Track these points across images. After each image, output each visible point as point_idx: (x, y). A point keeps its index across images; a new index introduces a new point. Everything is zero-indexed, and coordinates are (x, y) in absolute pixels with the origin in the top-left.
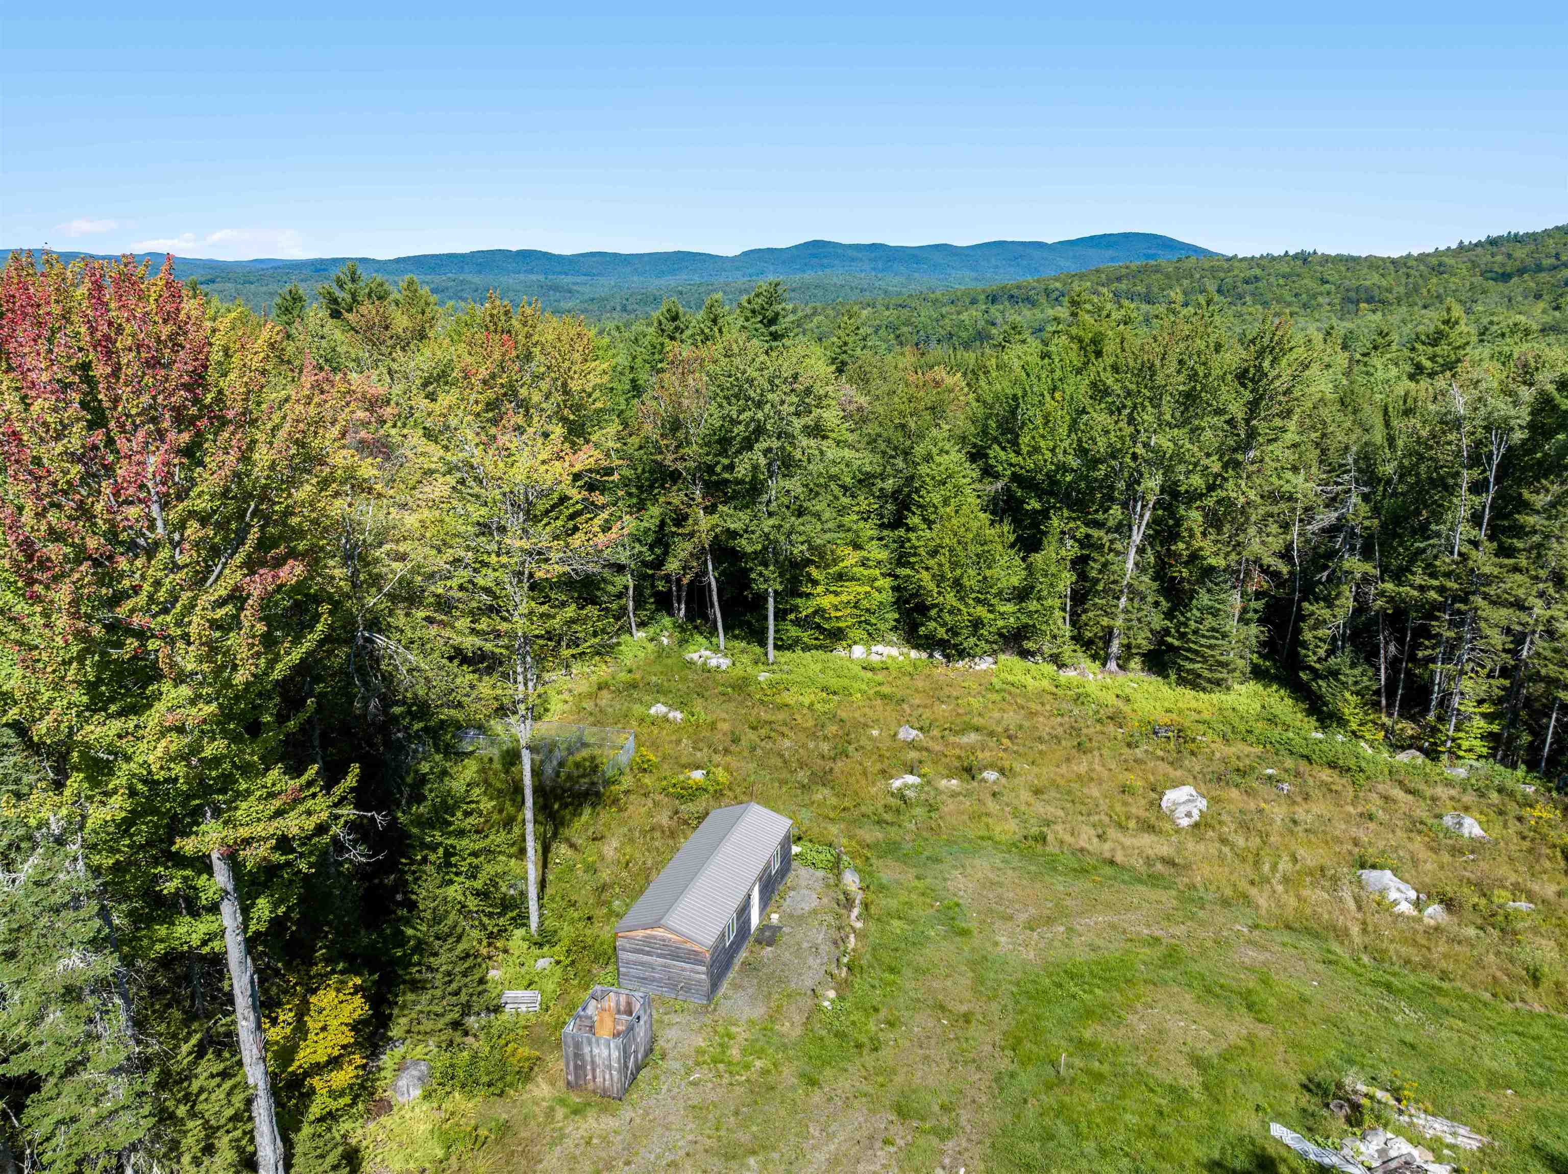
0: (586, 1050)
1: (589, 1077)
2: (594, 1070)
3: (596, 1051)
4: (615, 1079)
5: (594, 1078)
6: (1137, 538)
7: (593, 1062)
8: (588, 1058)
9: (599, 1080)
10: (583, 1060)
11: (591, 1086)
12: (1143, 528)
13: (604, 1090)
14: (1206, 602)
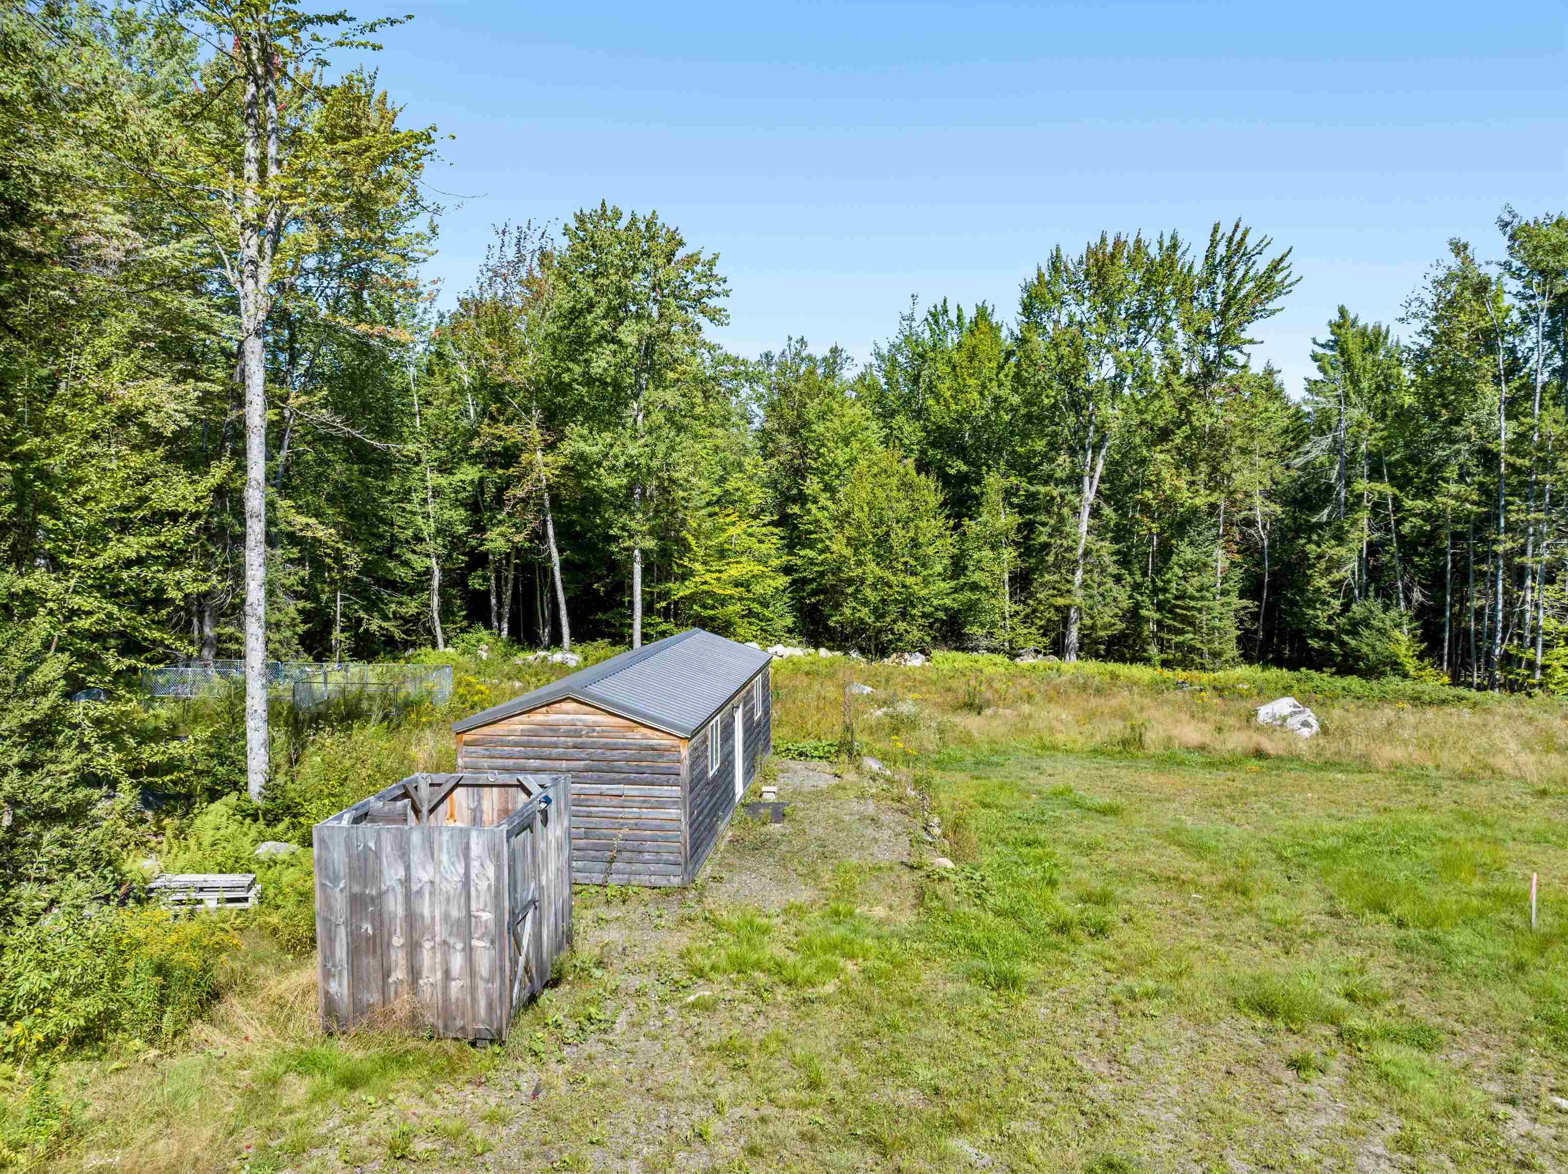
0: (392, 874)
1: (399, 974)
2: (413, 948)
3: (422, 874)
4: (484, 964)
5: (414, 973)
6: (1089, 495)
7: (411, 918)
8: (395, 906)
9: (430, 977)
10: (379, 919)
11: (402, 1005)
12: (1096, 482)
13: (446, 1012)
14: (1189, 556)
